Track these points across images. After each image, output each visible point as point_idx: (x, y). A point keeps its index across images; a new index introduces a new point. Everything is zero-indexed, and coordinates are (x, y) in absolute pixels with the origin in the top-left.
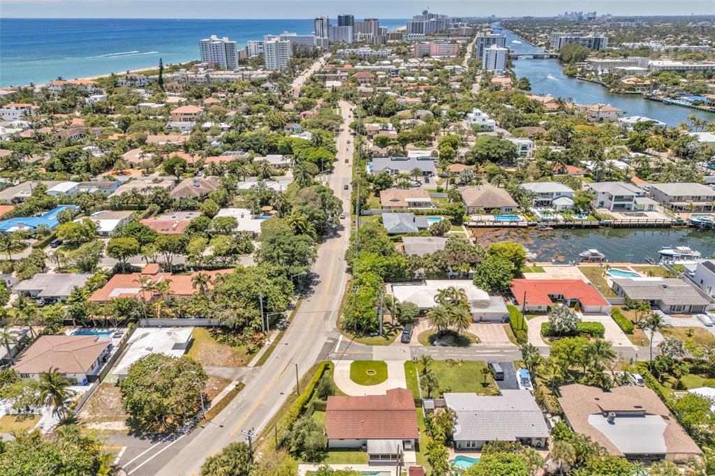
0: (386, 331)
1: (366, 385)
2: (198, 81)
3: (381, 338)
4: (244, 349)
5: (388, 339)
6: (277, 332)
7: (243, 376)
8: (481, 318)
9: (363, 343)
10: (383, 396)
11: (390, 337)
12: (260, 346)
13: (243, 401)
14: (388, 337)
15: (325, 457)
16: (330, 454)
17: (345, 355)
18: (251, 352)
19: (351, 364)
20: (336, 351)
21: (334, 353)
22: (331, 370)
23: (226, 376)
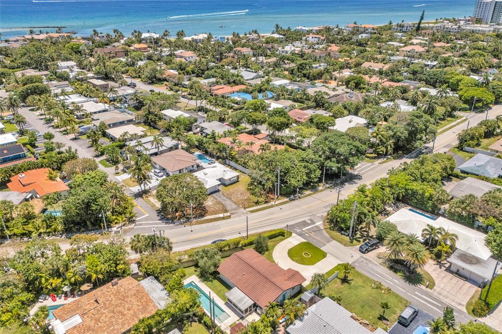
0: (358, 236)
1: (293, 260)
2: (452, 30)
3: (347, 239)
4: (255, 199)
5: (352, 242)
6: (286, 199)
7: (236, 213)
8: (458, 271)
9: (329, 234)
10: (283, 270)
11: (355, 242)
12: (266, 202)
13: (218, 225)
14: (354, 241)
15: (211, 281)
16: (216, 282)
17: (307, 234)
18: (257, 203)
19: (302, 242)
20: (303, 229)
21: (301, 229)
22: (283, 238)
23: (229, 208)
